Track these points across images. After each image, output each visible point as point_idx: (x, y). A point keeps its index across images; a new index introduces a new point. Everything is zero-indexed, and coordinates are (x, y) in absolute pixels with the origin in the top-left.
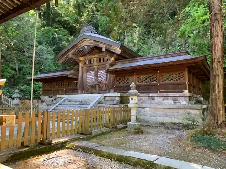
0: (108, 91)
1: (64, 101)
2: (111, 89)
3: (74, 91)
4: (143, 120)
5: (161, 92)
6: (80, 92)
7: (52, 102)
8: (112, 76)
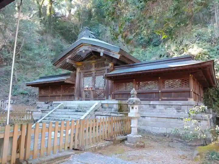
0: (105, 97)
1: (60, 108)
2: (109, 96)
3: (71, 97)
4: (144, 130)
5: (162, 100)
6: (76, 98)
7: (48, 108)
8: (110, 81)
